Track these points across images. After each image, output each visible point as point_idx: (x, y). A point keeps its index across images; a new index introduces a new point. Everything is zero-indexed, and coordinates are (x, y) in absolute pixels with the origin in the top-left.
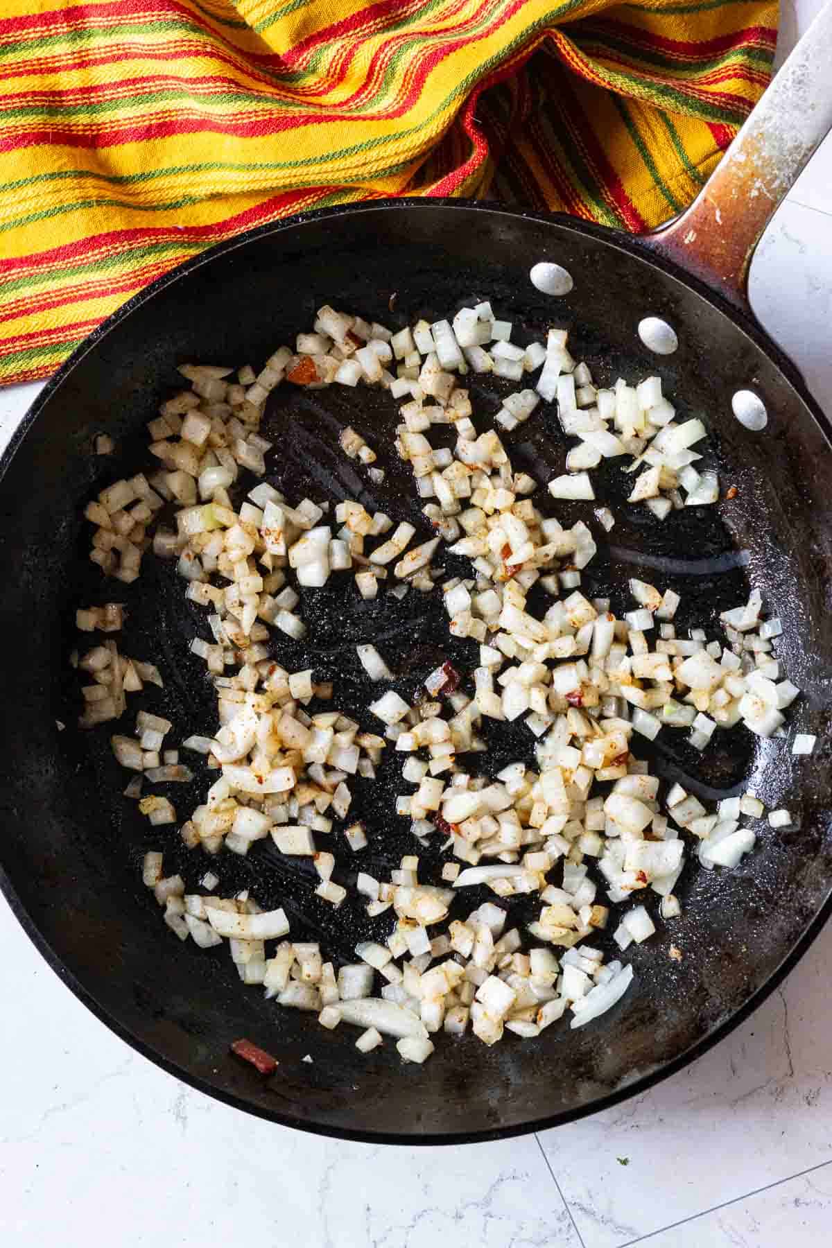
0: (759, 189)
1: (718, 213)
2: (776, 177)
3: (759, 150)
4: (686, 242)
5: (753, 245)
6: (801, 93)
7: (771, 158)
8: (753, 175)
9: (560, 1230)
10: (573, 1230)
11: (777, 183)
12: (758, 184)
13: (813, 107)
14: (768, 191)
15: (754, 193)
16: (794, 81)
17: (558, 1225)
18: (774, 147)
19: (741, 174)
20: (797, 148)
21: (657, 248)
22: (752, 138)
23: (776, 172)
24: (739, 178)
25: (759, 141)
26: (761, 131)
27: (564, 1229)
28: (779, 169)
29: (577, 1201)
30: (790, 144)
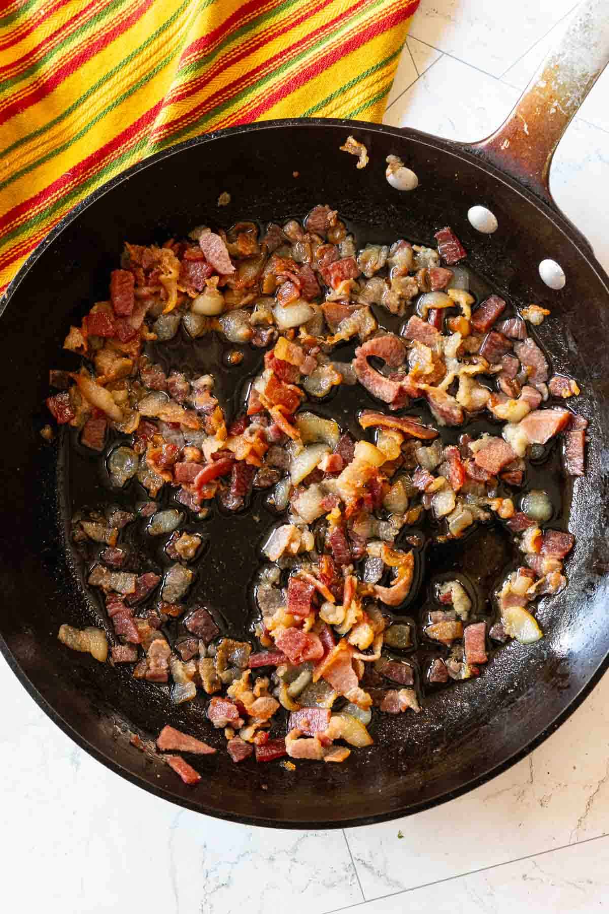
0: (556, 108)
1: (526, 127)
2: (569, 99)
3: (556, 79)
4: (503, 148)
5: (553, 150)
6: (586, 34)
7: (564, 84)
8: (551, 97)
9: (346, 878)
10: (355, 880)
11: (570, 102)
12: (555, 104)
13: (595, 45)
14: (563, 109)
15: (553, 111)
16: (581, 25)
17: (344, 873)
18: (567, 76)
19: (542, 96)
20: (584, 76)
21: (481, 153)
22: (550, 68)
23: (569, 95)
24: (541, 100)
25: (556, 71)
26: (557, 63)
27: (350, 878)
28: (571, 92)
29: (362, 858)
30: (579, 74)
